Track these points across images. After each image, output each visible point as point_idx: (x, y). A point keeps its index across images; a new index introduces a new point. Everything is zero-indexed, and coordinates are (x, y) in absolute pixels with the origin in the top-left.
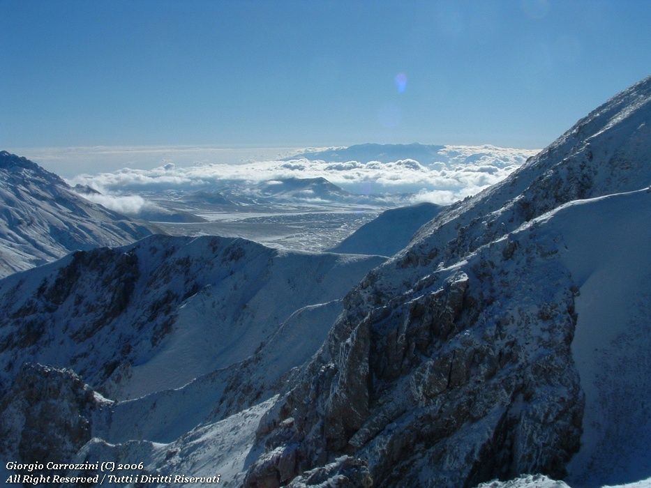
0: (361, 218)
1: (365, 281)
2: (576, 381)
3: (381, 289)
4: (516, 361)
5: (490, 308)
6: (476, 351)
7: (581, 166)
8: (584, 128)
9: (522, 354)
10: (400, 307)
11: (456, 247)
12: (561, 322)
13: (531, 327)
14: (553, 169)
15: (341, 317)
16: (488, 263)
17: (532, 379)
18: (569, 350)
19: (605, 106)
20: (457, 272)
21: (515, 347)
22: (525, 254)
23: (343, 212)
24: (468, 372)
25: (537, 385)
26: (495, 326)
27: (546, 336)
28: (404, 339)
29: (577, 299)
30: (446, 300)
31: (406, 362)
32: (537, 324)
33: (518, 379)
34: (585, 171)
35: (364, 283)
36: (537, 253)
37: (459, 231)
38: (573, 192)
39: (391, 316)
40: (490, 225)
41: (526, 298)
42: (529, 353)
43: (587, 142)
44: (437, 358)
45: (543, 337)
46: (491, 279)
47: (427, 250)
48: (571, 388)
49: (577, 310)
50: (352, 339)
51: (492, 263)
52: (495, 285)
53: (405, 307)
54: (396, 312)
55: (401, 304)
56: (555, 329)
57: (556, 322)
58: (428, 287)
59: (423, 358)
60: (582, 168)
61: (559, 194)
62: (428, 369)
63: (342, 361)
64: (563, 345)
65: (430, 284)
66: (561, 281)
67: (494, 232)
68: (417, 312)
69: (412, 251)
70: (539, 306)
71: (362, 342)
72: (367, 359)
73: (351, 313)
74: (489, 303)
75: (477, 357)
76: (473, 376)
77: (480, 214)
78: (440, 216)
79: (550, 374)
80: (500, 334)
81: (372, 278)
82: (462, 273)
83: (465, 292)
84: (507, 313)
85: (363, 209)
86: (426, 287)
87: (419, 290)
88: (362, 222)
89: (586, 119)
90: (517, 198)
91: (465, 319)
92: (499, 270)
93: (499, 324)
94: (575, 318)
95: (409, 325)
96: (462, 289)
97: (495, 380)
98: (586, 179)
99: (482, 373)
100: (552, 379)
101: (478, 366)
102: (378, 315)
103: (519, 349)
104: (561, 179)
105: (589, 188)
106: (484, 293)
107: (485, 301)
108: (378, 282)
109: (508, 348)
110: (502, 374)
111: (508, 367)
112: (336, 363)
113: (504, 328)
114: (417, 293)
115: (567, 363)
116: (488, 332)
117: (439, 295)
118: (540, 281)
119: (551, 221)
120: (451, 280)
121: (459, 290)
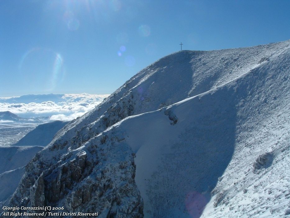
0: (28, 129)
1: (35, 158)
2: (139, 194)
3: (43, 161)
4: (111, 188)
5: (97, 166)
6: (94, 185)
7: (128, 101)
8: (129, 85)
9: (114, 185)
10: (56, 169)
11: (76, 140)
12: (130, 169)
13: (116, 173)
14: (117, 103)
15: (24, 175)
16: (95, 146)
17: (120, 195)
18: (134, 181)
19: (137, 75)
20: (81, 151)
21: (110, 182)
22: (110, 141)
23: (19, 126)
24: (91, 195)
25: (122, 197)
26: (101, 173)
27: (123, 176)
28: (60, 183)
29: (135, 159)
30: (77, 164)
31: (62, 193)
32: (119, 171)
33: (113, 196)
34: (131, 103)
35: (35, 159)
36: (116, 140)
37: (77, 133)
38: (126, 112)
39: (52, 173)
40: (90, 129)
41: (113, 160)
42: (117, 184)
43: (130, 91)
44: (76, 190)
45: (122, 176)
46: (96, 153)
47: (62, 142)
48: (137, 197)
49: (135, 163)
50: (36, 185)
51: (96, 146)
52: (98, 155)
53: (59, 168)
54: (55, 171)
55: (56, 167)
56: (127, 173)
57: (127, 169)
58: (68, 158)
59: (70, 191)
60: (129, 102)
61: (120, 113)
62: (73, 195)
63: (32, 196)
64: (131, 179)
65: (69, 157)
66: (127, 152)
67: (92, 132)
68: (64, 170)
69: (56, 143)
70: (119, 163)
71: (41, 186)
72: (43, 193)
73: (29, 173)
74: (97, 163)
75: (94, 188)
76: (93, 196)
77: (85, 124)
78: (66, 126)
79: (127, 192)
80: (103, 177)
81: (38, 156)
82: (83, 151)
83: (85, 159)
84: (105, 167)
85: (28, 125)
86: (67, 159)
87: (64, 160)
88: (28, 131)
89: (129, 81)
90: (102, 117)
91: (86, 171)
92: (100, 148)
93: (102, 172)
94: (135, 167)
95: (61, 177)
96: (84, 158)
97: (103, 197)
98: (131, 107)
99: (97, 195)
100: (128, 194)
101: (95, 192)
102: (46, 173)
103: (112, 183)
104: (120, 107)
105: (132, 110)
106: (94, 159)
107: (95, 163)
108: (41, 158)
109: (107, 182)
110: (106, 194)
111: (108, 191)
112: (29, 197)
113: (105, 174)
114: (63, 162)
115: (134, 187)
116: (98, 177)
117: (74, 162)
118: (118, 152)
119: (121, 126)
120: (78, 154)
121: (83, 159)
